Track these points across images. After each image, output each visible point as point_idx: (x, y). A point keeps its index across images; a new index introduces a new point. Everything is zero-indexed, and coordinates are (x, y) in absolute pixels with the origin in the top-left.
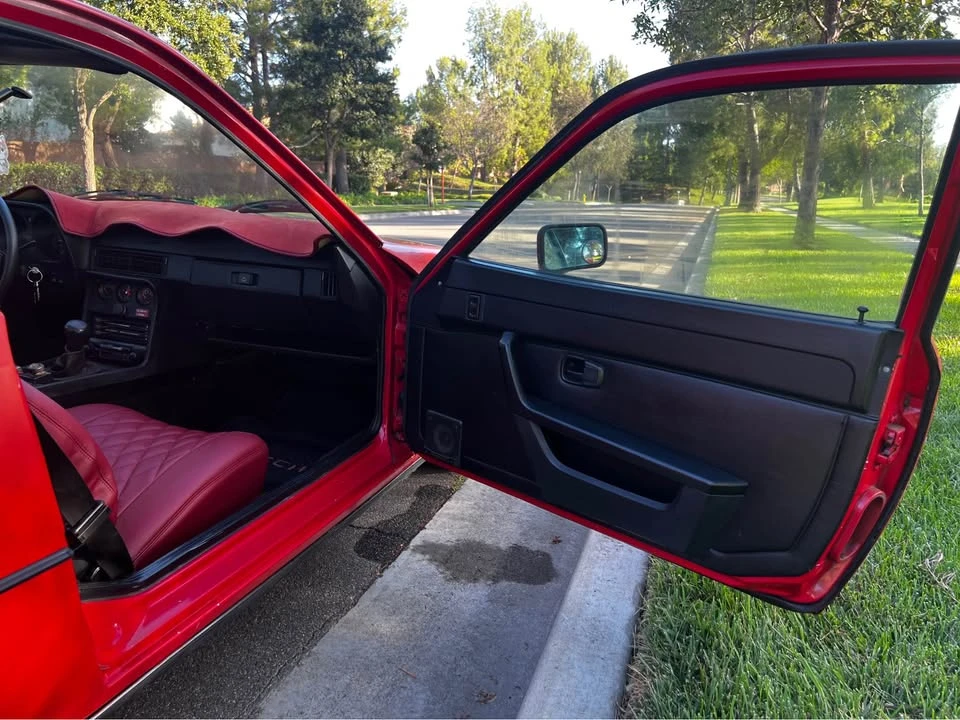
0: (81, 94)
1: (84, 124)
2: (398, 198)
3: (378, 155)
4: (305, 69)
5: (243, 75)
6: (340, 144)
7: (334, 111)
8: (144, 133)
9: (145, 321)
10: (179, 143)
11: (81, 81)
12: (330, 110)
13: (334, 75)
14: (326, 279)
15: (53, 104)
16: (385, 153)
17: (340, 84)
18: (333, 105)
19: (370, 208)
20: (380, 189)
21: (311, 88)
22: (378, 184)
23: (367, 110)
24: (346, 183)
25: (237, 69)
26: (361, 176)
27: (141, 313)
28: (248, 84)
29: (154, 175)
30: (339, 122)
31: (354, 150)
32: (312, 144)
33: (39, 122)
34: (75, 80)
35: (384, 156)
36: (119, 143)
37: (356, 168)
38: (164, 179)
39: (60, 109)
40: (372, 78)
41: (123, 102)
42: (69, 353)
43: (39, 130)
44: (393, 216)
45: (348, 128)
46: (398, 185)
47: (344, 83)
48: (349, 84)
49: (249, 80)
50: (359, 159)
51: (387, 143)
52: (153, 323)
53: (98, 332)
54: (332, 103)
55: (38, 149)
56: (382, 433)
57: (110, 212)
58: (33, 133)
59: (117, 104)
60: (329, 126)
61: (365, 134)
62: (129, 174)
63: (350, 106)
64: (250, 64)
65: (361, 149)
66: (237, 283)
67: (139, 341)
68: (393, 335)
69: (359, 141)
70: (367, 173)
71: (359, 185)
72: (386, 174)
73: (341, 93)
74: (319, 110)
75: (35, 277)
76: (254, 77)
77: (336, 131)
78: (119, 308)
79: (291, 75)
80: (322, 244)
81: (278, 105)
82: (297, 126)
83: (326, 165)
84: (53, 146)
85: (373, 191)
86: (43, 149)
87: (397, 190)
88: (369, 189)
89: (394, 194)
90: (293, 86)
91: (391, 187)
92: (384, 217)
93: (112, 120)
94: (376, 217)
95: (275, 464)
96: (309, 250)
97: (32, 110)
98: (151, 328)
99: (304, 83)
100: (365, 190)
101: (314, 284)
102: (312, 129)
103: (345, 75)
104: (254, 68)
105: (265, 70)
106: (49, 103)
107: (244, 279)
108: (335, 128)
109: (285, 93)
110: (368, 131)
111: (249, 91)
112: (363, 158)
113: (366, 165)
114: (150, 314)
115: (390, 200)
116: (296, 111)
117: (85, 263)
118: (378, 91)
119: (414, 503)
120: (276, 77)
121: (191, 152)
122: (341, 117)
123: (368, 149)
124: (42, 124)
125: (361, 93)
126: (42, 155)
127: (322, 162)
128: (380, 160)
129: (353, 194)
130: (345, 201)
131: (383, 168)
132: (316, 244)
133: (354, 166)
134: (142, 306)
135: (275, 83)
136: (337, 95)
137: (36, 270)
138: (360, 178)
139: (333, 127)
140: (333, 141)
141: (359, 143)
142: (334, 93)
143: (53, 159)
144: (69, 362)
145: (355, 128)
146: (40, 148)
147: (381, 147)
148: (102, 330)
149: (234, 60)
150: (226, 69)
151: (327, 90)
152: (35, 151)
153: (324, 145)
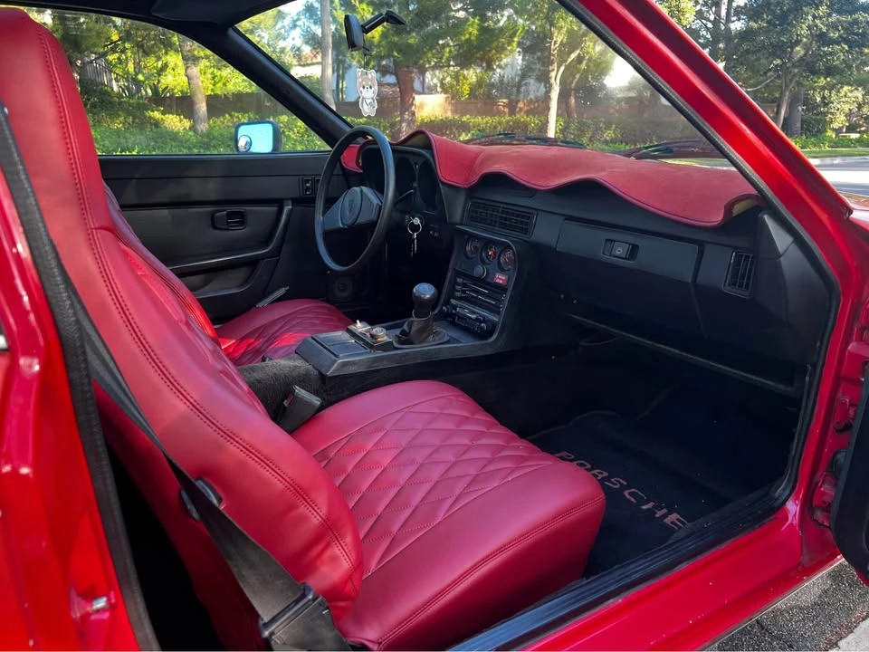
0: (554, 55)
1: (552, 81)
2: (859, 141)
3: (843, 93)
4: (772, 8)
5: (704, 22)
6: (799, 84)
7: (798, 48)
8: (603, 87)
9: (502, 289)
10: (632, 94)
11: (555, 43)
12: (792, 48)
13: (805, 9)
14: (738, 262)
15: (534, 67)
16: (851, 91)
17: (810, 18)
18: (798, 42)
19: (823, 152)
20: (838, 131)
21: (775, 26)
22: (836, 125)
23: (838, 44)
24: (799, 125)
25: (700, 15)
26: (818, 117)
27: (500, 278)
28: (707, 29)
29: (604, 123)
30: (801, 59)
31: (815, 90)
32: (767, 85)
33: (524, 82)
34: (551, 43)
35: (850, 95)
36: (581, 97)
37: (813, 109)
38: (614, 126)
39: (540, 70)
40: (849, 8)
41: (590, 59)
42: (415, 319)
43: (523, 89)
44: (849, 160)
45: (810, 67)
46: (861, 126)
47: (814, 17)
48: (821, 18)
49: (710, 25)
50: (818, 99)
51: (856, 80)
52: (509, 293)
53: (458, 294)
54: (796, 41)
55: (519, 105)
56: (793, 507)
57: (490, 158)
58: (518, 91)
59: (584, 62)
60: (789, 65)
61: (830, 71)
62: (584, 124)
63: (817, 42)
64: (714, 9)
65: (823, 88)
66: (610, 255)
67: (495, 310)
68: (841, 361)
69: (822, 79)
70: (825, 114)
71: (814, 126)
72: (849, 115)
73: (809, 28)
74: (780, 49)
75: (415, 228)
76: (716, 23)
77: (796, 70)
78: (479, 270)
79: (754, 15)
80: (738, 209)
81: (735, 48)
82: (753, 69)
83: (779, 107)
84: (531, 101)
85: (830, 133)
86: (522, 106)
87: (859, 132)
88: (825, 131)
89: (854, 136)
90: (755, 25)
91: (851, 129)
92: (837, 161)
93: (578, 76)
94: (828, 161)
95: (626, 493)
96: (717, 218)
97: (520, 72)
98: (506, 297)
99: (768, 22)
100: (822, 131)
101: (717, 269)
102: (770, 70)
103: (817, 8)
104: (718, 13)
105: (728, 13)
106: (531, 65)
107: (620, 250)
108: (797, 67)
109: (746, 35)
110: (836, 67)
111: (709, 36)
112: (823, 98)
113: (826, 105)
114: (508, 280)
115: (849, 144)
116: (754, 52)
117: (457, 216)
118: (856, 22)
119: (825, 592)
120: (739, 20)
121: (642, 102)
122: (805, 55)
123: (831, 87)
124: (526, 84)
125: (834, 27)
126: (521, 109)
127: (775, 104)
128: (843, 99)
129: (804, 137)
130: (795, 144)
131: (846, 108)
132: (729, 208)
133: (810, 105)
134: (502, 270)
135: (737, 25)
136: (805, 31)
137: (417, 221)
138: (816, 120)
139: (794, 66)
140: (791, 80)
141: (822, 82)
142: (802, 29)
143: (528, 113)
144: (414, 328)
145: (821, 65)
146: (521, 105)
147: (848, 84)
148: (464, 292)
149: (698, 7)
150: (687, 15)
151: (794, 26)
152: (516, 107)
153: (780, 87)
